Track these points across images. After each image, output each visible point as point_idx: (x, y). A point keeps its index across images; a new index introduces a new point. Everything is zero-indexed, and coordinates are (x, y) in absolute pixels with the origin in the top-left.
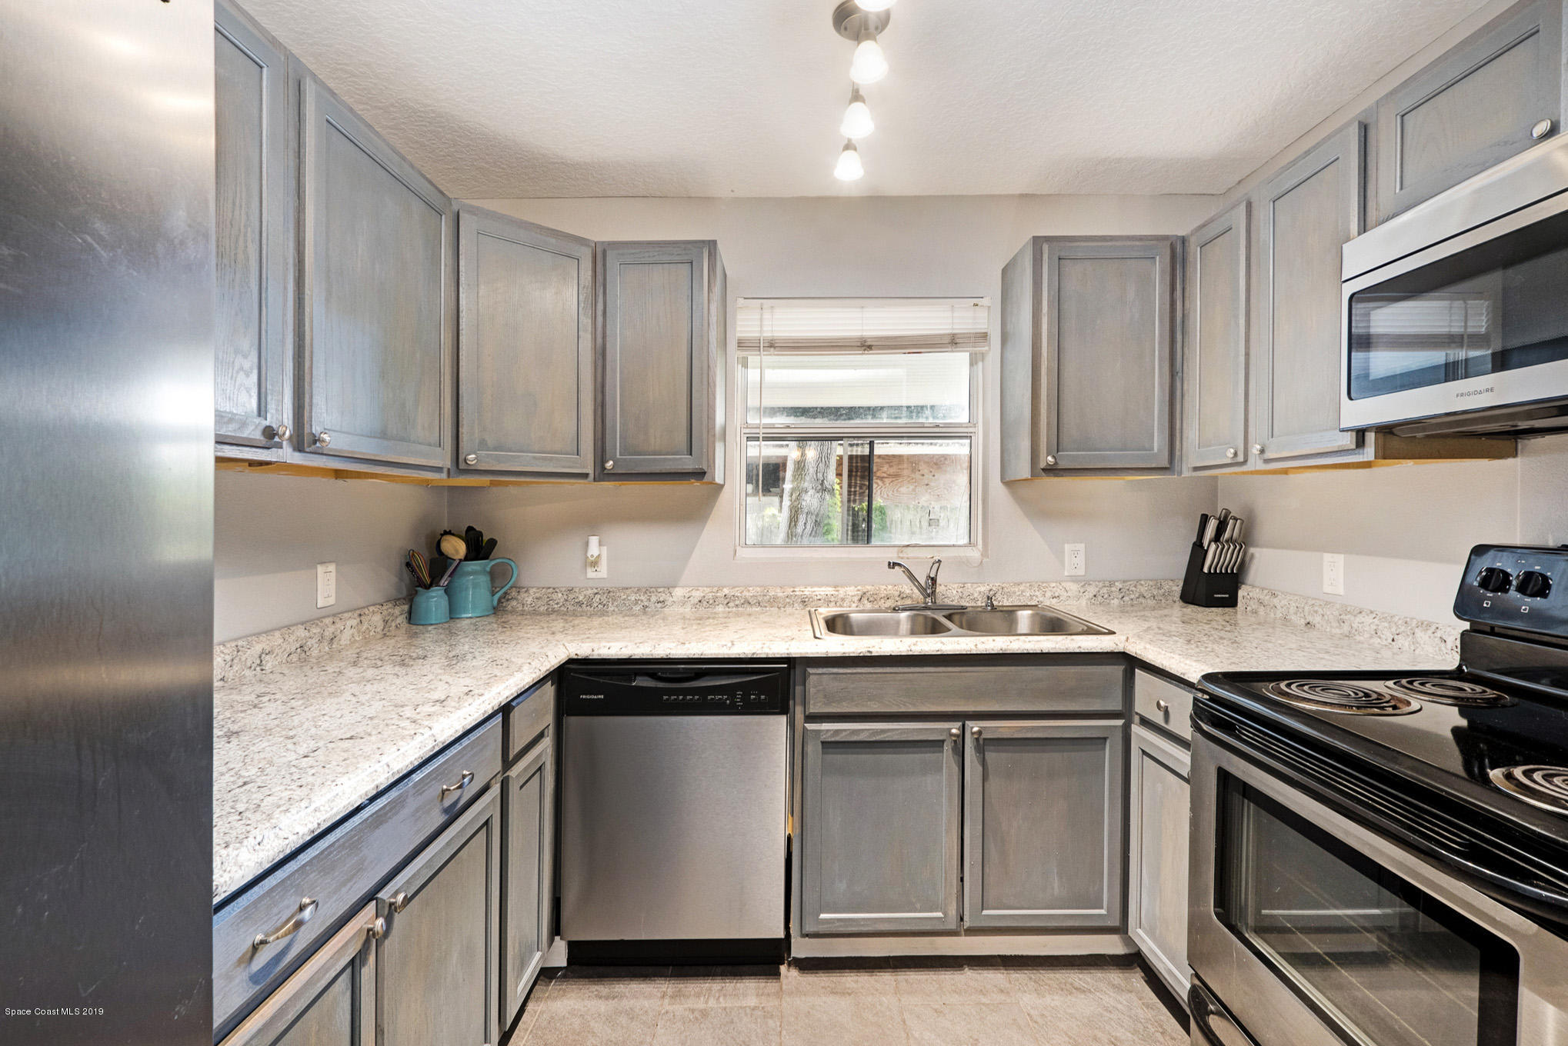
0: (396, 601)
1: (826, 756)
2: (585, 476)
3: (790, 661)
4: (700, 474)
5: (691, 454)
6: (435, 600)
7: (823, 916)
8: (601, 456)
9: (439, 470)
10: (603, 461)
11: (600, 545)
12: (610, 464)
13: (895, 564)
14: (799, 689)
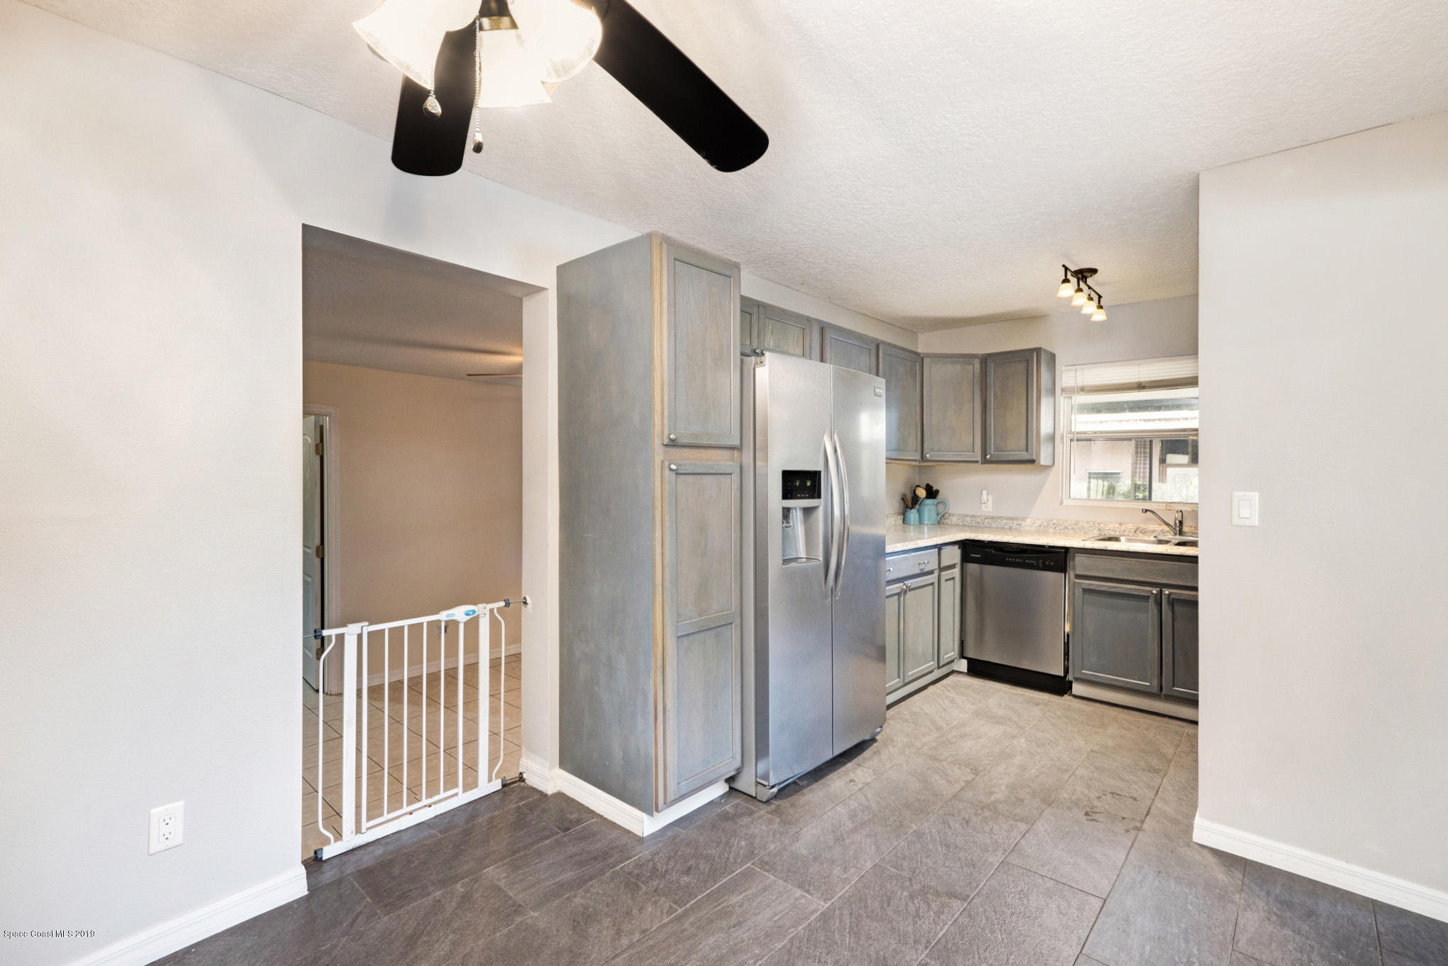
0: (899, 514)
1: (1085, 596)
2: (977, 462)
3: (1067, 549)
4: (1032, 461)
5: (1027, 451)
6: (913, 515)
7: (1083, 671)
8: (984, 453)
9: (916, 461)
10: (986, 455)
11: (988, 494)
12: (988, 457)
13: (1146, 511)
14: (1071, 563)
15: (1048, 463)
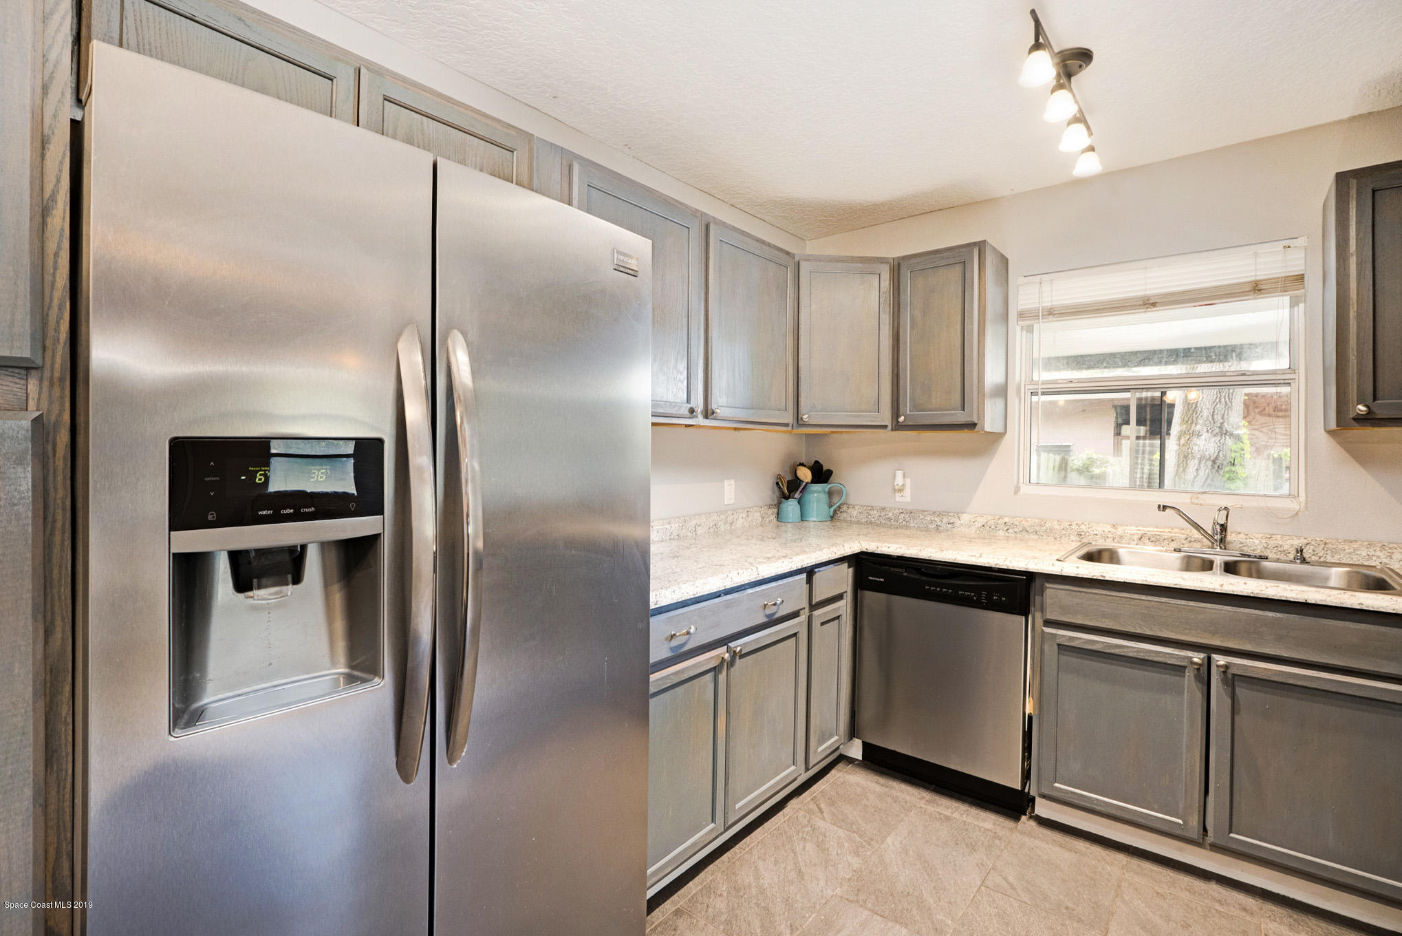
0: (770, 506)
1: (1062, 657)
2: (886, 427)
3: (1031, 576)
4: (972, 426)
5: (964, 410)
6: (791, 506)
7: (1056, 785)
8: (896, 413)
9: (787, 425)
10: (898, 416)
11: (904, 477)
12: (902, 419)
13: (1165, 508)
14: (1038, 598)
15: (998, 428)
